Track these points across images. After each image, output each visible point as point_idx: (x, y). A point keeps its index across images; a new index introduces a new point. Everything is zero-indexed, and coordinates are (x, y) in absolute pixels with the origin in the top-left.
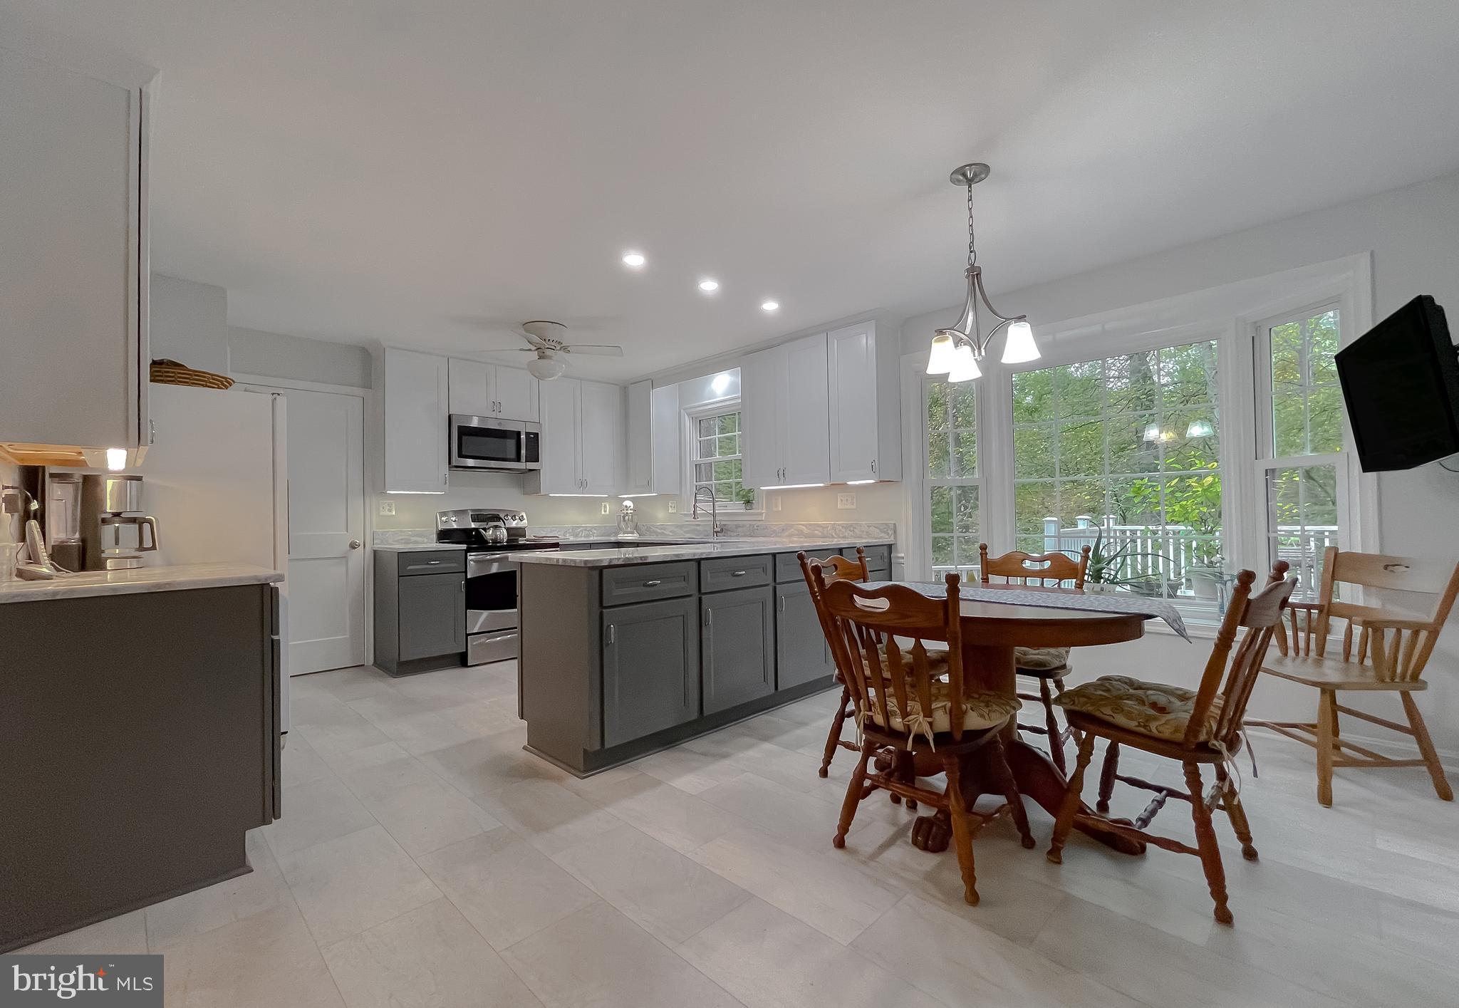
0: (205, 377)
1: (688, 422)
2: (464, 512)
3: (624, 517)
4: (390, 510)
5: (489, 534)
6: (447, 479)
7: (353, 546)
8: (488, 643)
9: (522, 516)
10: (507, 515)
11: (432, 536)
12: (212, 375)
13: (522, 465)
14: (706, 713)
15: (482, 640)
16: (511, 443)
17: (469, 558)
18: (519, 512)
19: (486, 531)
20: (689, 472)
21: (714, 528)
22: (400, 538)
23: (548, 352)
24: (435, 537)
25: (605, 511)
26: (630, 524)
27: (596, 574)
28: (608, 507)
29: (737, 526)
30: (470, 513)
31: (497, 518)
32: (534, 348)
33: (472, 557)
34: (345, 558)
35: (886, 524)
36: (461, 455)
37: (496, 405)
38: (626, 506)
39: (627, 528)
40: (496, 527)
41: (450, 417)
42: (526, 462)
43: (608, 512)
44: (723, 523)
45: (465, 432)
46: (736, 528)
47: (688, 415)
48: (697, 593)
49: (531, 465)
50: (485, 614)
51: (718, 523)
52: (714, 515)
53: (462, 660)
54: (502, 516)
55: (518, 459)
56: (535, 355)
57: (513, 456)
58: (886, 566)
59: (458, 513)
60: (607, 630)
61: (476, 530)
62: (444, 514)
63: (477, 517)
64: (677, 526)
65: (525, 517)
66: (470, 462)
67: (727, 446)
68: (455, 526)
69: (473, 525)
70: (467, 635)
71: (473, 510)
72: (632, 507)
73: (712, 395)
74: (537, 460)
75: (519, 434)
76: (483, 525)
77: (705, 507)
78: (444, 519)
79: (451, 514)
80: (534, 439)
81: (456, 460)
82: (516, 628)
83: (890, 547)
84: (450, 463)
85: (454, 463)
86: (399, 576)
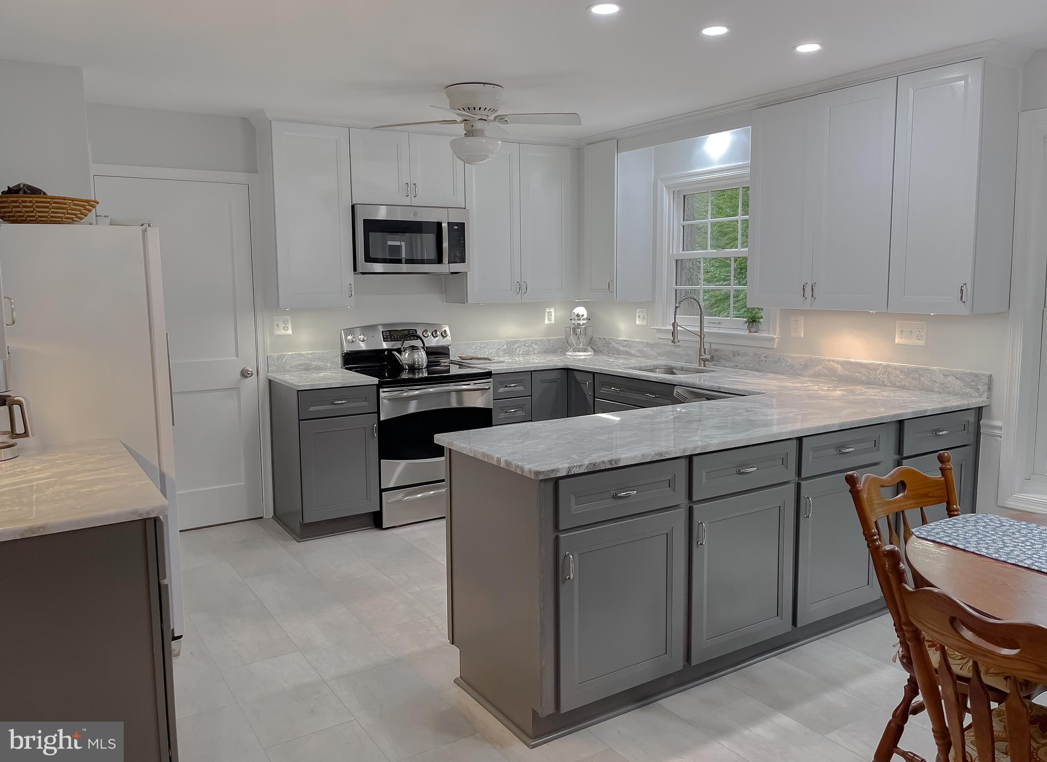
0: (65, 204)
1: (666, 198)
2: (373, 327)
3: (574, 330)
4: (286, 329)
5: (405, 358)
6: (353, 289)
7: (245, 374)
8: (407, 501)
9: (445, 331)
10: (426, 331)
11: (336, 360)
12: (73, 200)
13: (445, 267)
14: (695, 661)
15: (400, 496)
16: (429, 239)
17: (382, 395)
18: (440, 325)
19: (400, 354)
20: (667, 272)
21: (700, 355)
22: (299, 362)
23: (479, 125)
24: (339, 360)
25: (549, 319)
26: (582, 338)
27: (550, 485)
28: (553, 314)
29: (736, 354)
30: (381, 330)
31: (413, 335)
32: (459, 119)
33: (384, 394)
34: (236, 389)
35: (976, 375)
36: (368, 259)
37: (410, 188)
38: (578, 315)
39: (578, 344)
40: (413, 348)
41: (353, 207)
42: (449, 263)
43: (553, 321)
44: (713, 346)
45: (372, 226)
46: (734, 355)
47: (668, 188)
48: (687, 501)
49: (456, 267)
50: (403, 464)
51: (707, 346)
52: (701, 335)
53: (376, 521)
54: (419, 333)
55: (440, 261)
56: (460, 129)
57: (433, 255)
58: (970, 439)
59: (368, 329)
60: (564, 561)
61: (390, 351)
62: (350, 331)
63: (390, 335)
64: (647, 345)
65: (448, 332)
66: (378, 267)
67: (725, 236)
68: (363, 347)
69: (385, 345)
70: (382, 491)
71: (384, 325)
72: (585, 316)
73: (706, 161)
74: (463, 260)
75: (439, 224)
76: (397, 345)
77: (688, 323)
78: (349, 337)
79: (358, 331)
80: (459, 231)
81: (362, 265)
82: (443, 481)
83: (979, 411)
84: (355, 269)
85: (360, 269)
86: (300, 420)
